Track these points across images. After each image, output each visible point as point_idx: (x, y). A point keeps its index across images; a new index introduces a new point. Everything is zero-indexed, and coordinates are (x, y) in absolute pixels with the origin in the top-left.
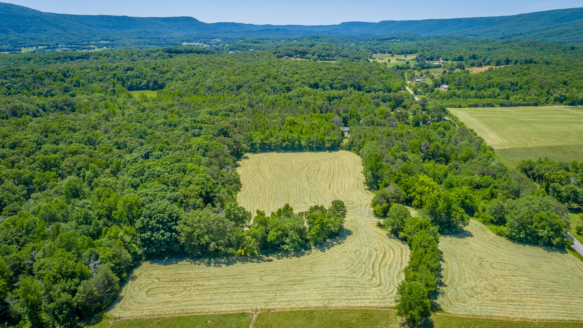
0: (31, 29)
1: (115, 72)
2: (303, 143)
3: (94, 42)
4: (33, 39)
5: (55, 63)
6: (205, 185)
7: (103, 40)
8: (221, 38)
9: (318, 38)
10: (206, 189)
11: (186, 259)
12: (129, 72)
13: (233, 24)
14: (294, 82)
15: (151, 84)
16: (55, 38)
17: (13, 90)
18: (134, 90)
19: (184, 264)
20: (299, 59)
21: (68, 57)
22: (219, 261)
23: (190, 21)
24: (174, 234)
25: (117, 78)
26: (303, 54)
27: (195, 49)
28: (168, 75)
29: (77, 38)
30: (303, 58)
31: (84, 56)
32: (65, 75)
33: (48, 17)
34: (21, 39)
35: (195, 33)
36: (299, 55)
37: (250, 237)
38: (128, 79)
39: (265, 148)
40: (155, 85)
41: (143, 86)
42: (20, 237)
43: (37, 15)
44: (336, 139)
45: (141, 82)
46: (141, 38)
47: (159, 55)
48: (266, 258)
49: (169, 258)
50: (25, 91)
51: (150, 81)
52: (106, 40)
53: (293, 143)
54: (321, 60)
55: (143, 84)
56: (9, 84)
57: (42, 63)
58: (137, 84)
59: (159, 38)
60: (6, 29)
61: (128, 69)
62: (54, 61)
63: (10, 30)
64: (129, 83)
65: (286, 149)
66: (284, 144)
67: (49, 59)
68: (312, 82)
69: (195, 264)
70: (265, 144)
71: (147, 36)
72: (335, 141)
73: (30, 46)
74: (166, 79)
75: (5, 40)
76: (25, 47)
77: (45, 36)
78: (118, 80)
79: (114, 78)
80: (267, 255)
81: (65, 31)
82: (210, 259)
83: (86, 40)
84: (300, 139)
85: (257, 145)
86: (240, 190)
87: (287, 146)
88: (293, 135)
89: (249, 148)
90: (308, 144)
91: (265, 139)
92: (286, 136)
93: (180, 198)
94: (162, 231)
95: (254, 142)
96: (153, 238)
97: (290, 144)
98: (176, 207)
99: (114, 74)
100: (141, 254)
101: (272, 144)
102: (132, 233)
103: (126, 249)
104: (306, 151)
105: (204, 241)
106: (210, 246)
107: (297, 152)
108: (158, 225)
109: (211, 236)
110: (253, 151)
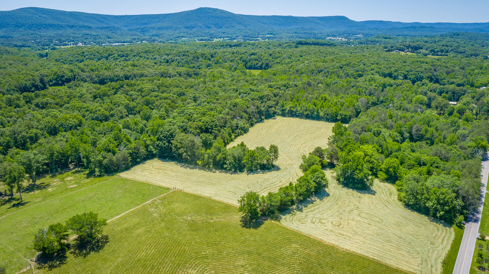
1: (243, 55)
2: (321, 114)
3: (261, 36)
4: (224, 33)
5: (220, 49)
6: (207, 123)
7: (269, 34)
8: (364, 34)
9: (458, 35)
10: (208, 126)
12: (253, 56)
13: (381, 22)
14: (369, 70)
15: (264, 66)
16: (237, 32)
17: (180, 64)
18: (252, 69)
19: (171, 164)
20: (409, 54)
21: (229, 45)
22: (189, 166)
23: (342, 20)
24: (170, 145)
25: (243, 60)
26: (415, 49)
27: (321, 42)
28: (278, 60)
29: (251, 32)
30: (414, 52)
31: (238, 45)
32: (212, 56)
33: (238, 17)
34: (217, 32)
35: (342, 29)
36: (410, 49)
37: (207, 155)
38: (250, 61)
39: (292, 114)
40: (266, 66)
41: (258, 67)
42: (107, 132)
43: (231, 16)
44: (348, 114)
45: (257, 64)
46: (297, 33)
47: (288, 46)
48: (214, 170)
49: (169, 159)
50: (186, 65)
51: (264, 63)
52: (271, 34)
53: (312, 113)
54: (433, 55)
55: (258, 65)
56: (180, 60)
57: (212, 48)
58: (254, 65)
59: (311, 33)
60: (211, 26)
61: (253, 54)
62: (220, 47)
63: (212, 26)
64: (250, 64)
65: (308, 117)
66: (305, 113)
67: (217, 46)
68: (387, 72)
69: (176, 165)
70: (292, 111)
71: (302, 31)
72: (346, 116)
73: (219, 38)
74: (275, 62)
75: (207, 33)
76: (217, 38)
77: (232, 31)
78: (243, 61)
79: (241, 60)
80: (216, 169)
81: (246, 27)
82: (186, 164)
83: (257, 34)
84: (318, 110)
85: (287, 111)
86: (242, 135)
87: (307, 114)
88: (314, 107)
89: (280, 113)
90: (324, 115)
91: (293, 107)
92: (308, 107)
93: (185, 127)
94: (165, 142)
95: (284, 109)
96: (160, 145)
97: (309, 113)
98: (178, 130)
99: (242, 57)
100: (156, 154)
101: (297, 111)
102: (154, 140)
103: (146, 148)
104: (322, 121)
105: (181, 152)
106: (183, 155)
107: (315, 120)
108: (163, 138)
109: (185, 149)
110: (283, 115)
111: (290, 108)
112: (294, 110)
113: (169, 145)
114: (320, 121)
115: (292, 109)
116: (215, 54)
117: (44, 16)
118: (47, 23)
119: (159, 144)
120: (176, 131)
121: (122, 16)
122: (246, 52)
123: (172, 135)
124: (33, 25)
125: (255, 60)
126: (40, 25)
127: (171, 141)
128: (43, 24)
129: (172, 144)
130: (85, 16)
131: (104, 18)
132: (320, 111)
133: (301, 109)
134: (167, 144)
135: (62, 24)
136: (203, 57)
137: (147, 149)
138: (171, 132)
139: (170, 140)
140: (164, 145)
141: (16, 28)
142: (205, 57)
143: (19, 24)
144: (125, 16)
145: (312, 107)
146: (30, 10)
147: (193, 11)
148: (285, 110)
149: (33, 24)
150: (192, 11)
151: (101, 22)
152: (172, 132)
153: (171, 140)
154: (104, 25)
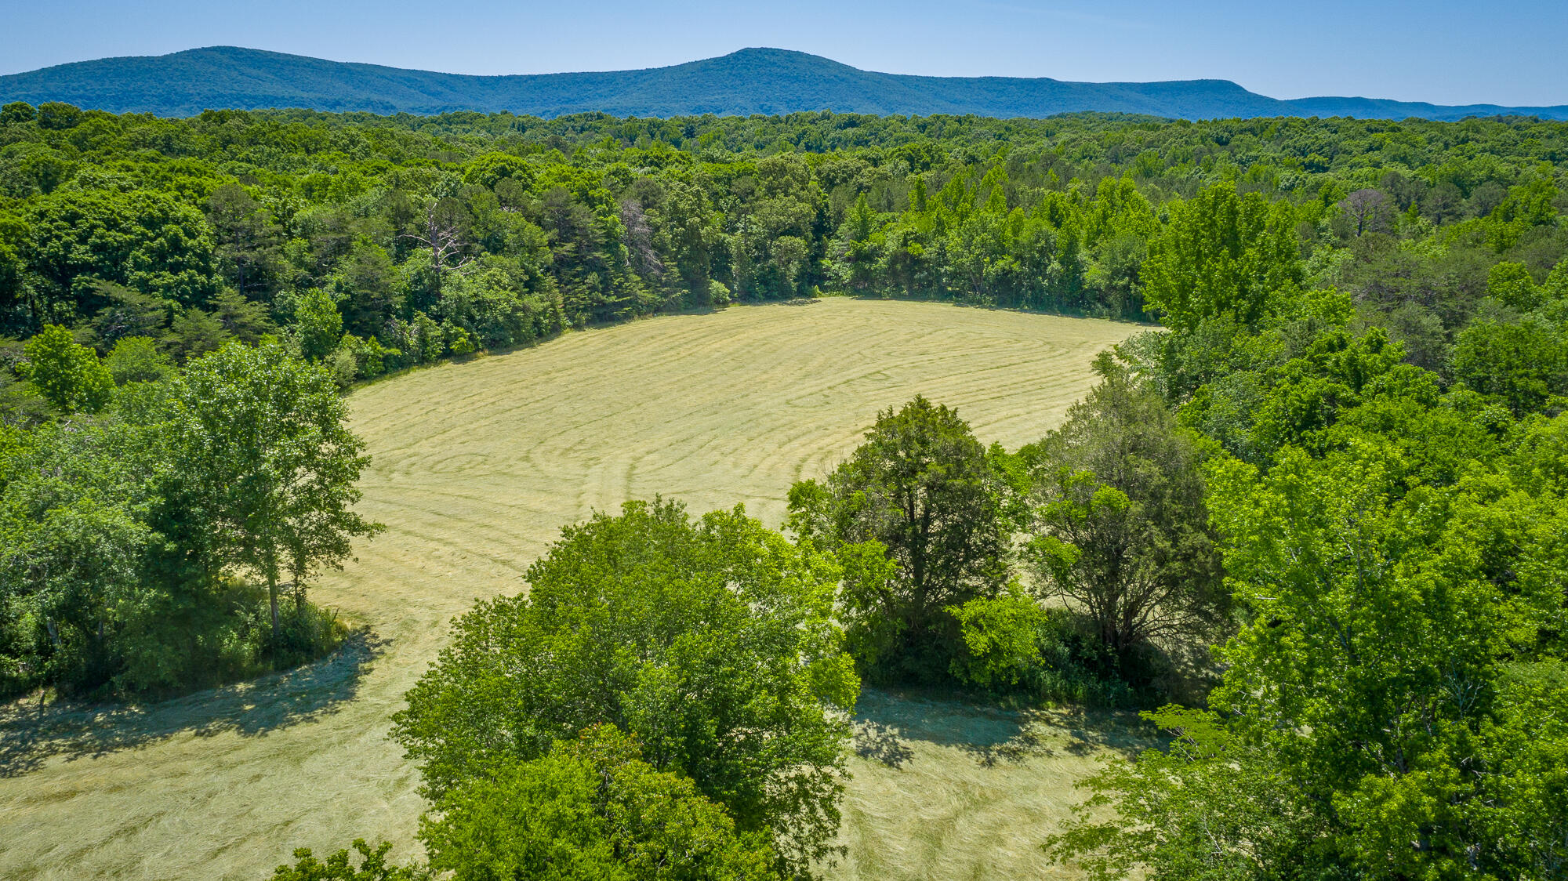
2: (1094, 274)
12: (850, 131)
23: (1223, 90)
25: (806, 145)
39: (915, 279)
43: (844, 76)
53: (1037, 268)
60: (775, 105)
61: (852, 123)
63: (781, 107)
65: (1006, 293)
66: (992, 270)
70: (917, 262)
81: (892, 111)
84: (1072, 247)
85: (882, 262)
86: (461, 357)
87: (1005, 277)
88: (1047, 227)
89: (847, 274)
90: (1111, 278)
91: (918, 239)
92: (1009, 233)
95: (867, 246)
97: (1016, 267)
101: (946, 262)
104: (1100, 316)
107: (1052, 312)
110: (865, 285)
111: (905, 244)
112: (928, 252)
114: (1083, 316)
115: (914, 248)
117: (255, 72)
118: (260, 93)
121: (500, 77)
124: (215, 98)
126: (238, 99)
128: (245, 96)
130: (383, 77)
131: (442, 83)
132: (1083, 254)
133: (968, 245)
135: (305, 95)
141: (165, 108)
143: (176, 94)
144: (510, 78)
145: (1033, 225)
146: (217, 55)
148: (869, 257)
149: (216, 94)
151: (432, 94)
154: (437, 103)
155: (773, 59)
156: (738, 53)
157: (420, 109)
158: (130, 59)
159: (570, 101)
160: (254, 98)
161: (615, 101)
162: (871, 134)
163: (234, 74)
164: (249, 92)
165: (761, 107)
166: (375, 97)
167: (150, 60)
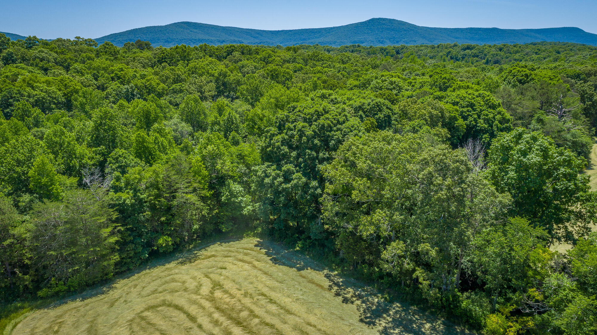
0: (404, 40)
6: (474, 110)
10: (475, 120)
11: (332, 270)
19: (312, 282)
22: (411, 322)
24: (314, 183)
32: (398, 53)
33: (421, 30)
37: (567, 282)
51: (490, 61)
60: (384, 40)
63: (387, 41)
69: (337, 294)
79: (447, 56)
82: (391, 302)
93: (386, 111)
94: (291, 167)
96: (267, 180)
98: (354, 121)
99: (450, 52)
100: (253, 217)
102: (249, 160)
103: (211, 187)
105: (371, 230)
106: (386, 255)
108: (286, 149)
109: (398, 217)
113: (306, 184)
116: (402, 49)
117: (195, 30)
118: (197, 38)
119: (267, 176)
120: (347, 124)
121: (279, 31)
122: (455, 45)
123: (326, 142)
125: (474, 56)
126: (190, 40)
127: (321, 167)
128: (193, 39)
129: (322, 181)
130: (238, 31)
131: (258, 34)
134: (298, 178)
135: (213, 38)
136: (383, 53)
137: (217, 195)
138: (321, 121)
139: (313, 159)
140: (287, 180)
142: (387, 53)
143: (170, 39)
144: (282, 31)
146: (183, 25)
147: (364, 22)
150: (362, 23)
151: (255, 37)
152: (326, 123)
153: (321, 161)
154: (257, 41)
155: (384, 22)
156: (370, 20)
157: (252, 43)
158: (155, 27)
159: (304, 39)
160: (196, 40)
161: (321, 39)
162: (480, 53)
163: (189, 31)
164: (194, 38)
165: (379, 41)
166: (236, 39)
167: (161, 27)
